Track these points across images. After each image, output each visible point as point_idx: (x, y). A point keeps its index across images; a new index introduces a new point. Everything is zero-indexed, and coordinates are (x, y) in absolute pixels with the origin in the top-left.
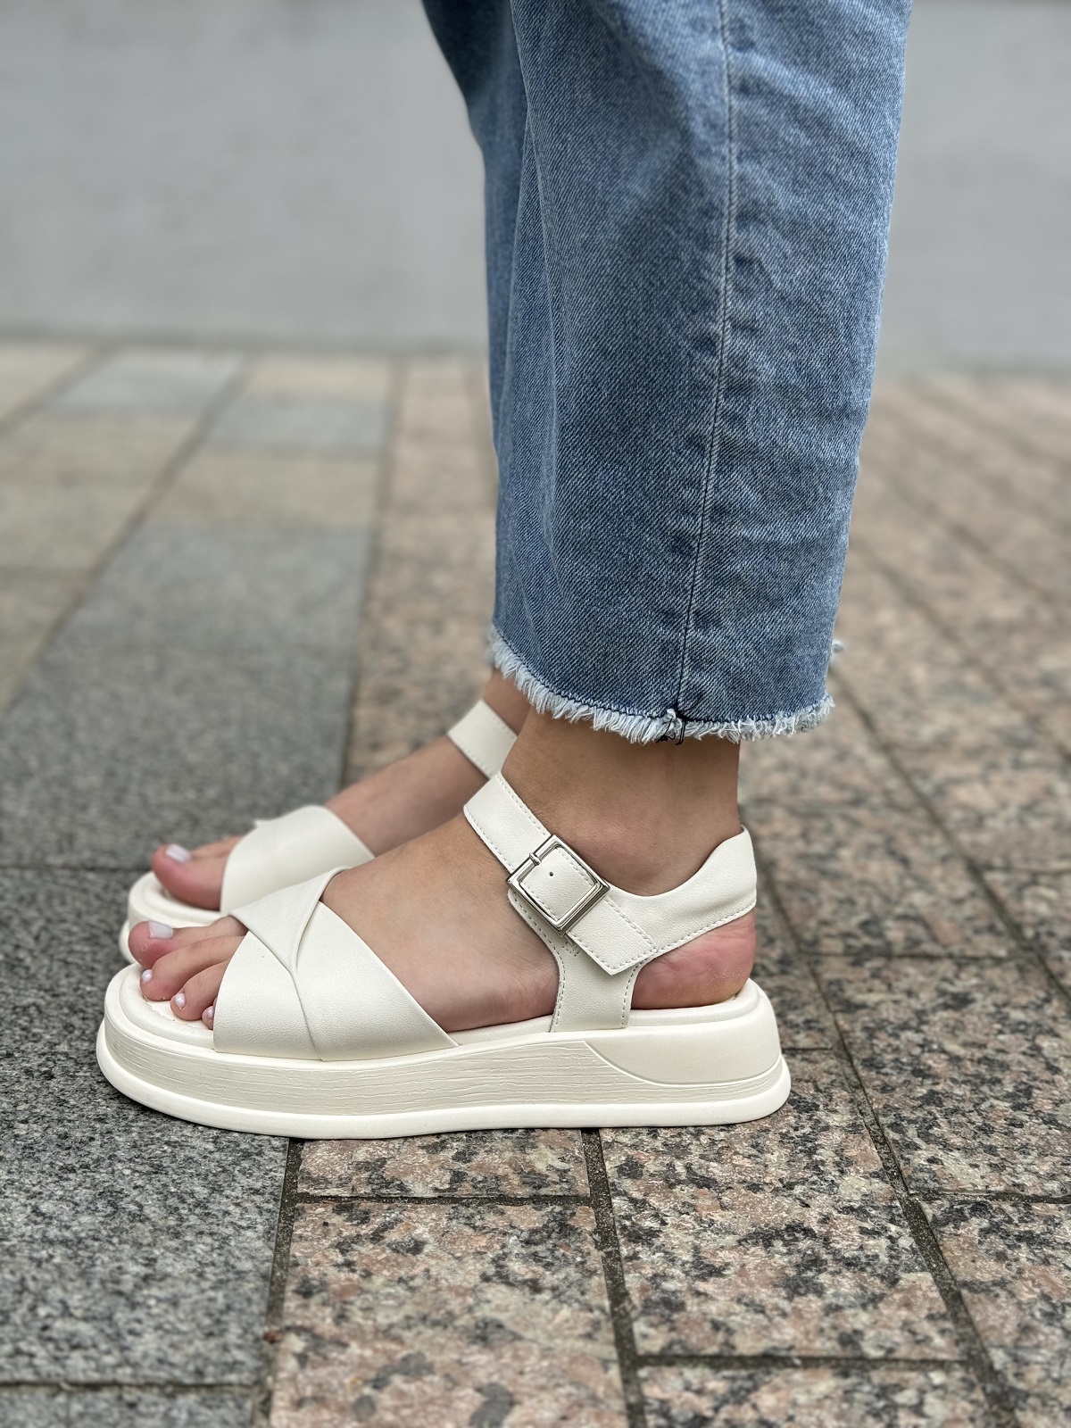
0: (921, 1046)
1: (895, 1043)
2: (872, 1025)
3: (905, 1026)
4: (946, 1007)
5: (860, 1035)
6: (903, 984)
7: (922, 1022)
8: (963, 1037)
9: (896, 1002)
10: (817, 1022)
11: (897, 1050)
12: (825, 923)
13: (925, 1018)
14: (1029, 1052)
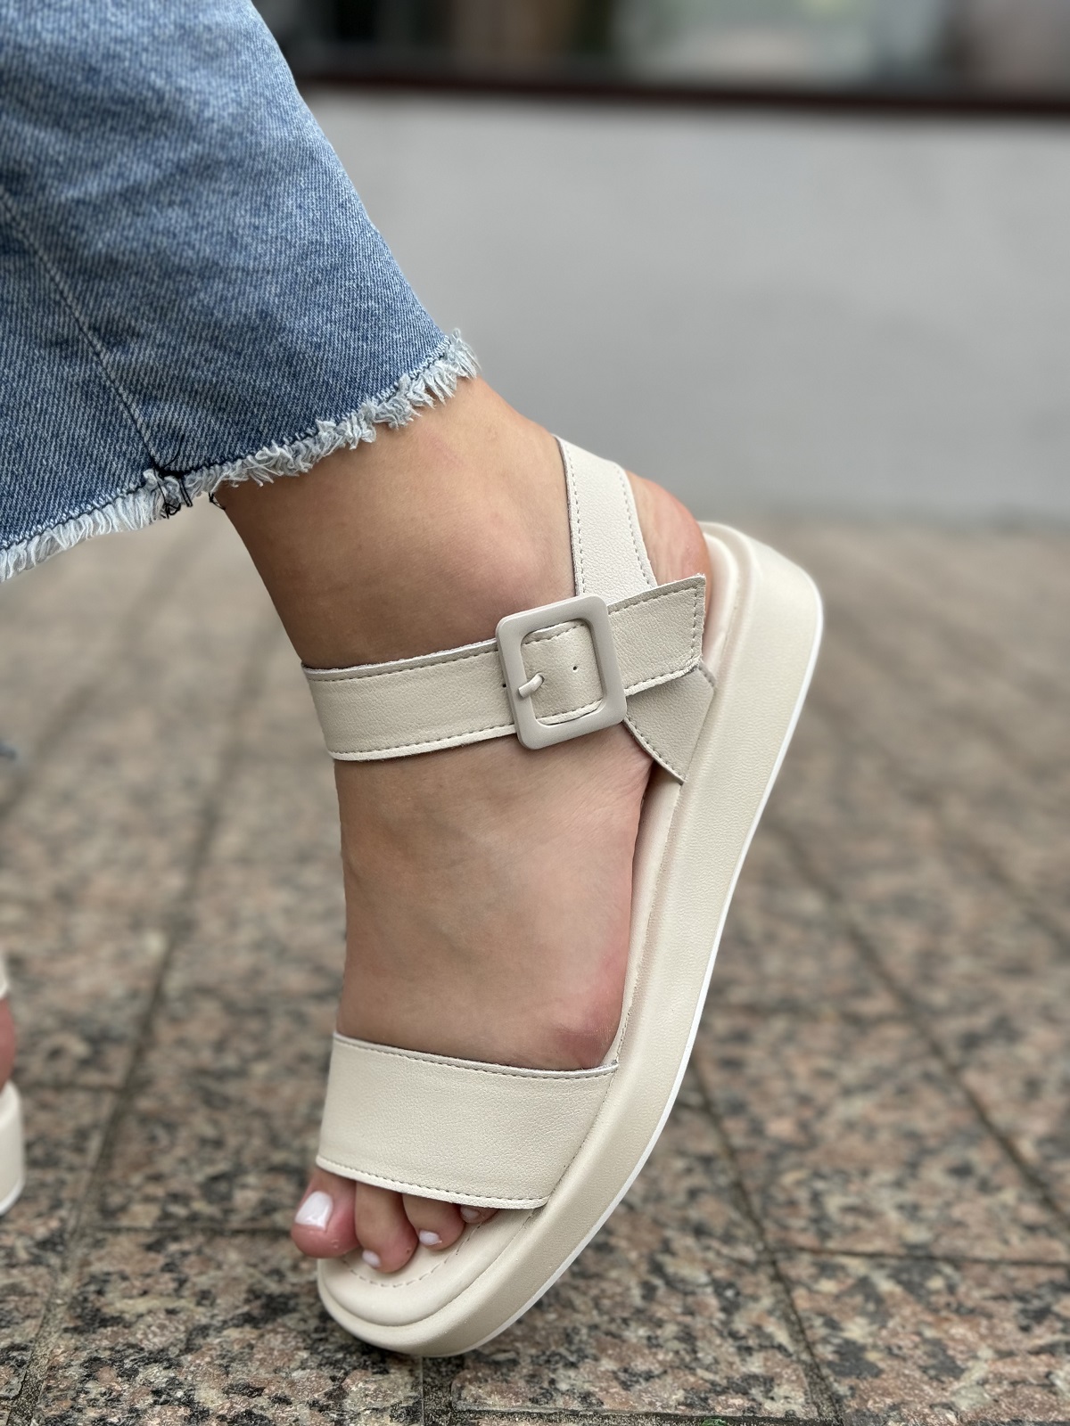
0: (157, 1393)
1: (121, 1386)
2: (105, 1355)
3: (156, 1357)
4: (248, 1319)
5: (75, 1372)
6: (203, 1282)
7: (188, 1349)
8: (240, 1375)
9: (171, 1312)
10: (25, 1349)
11: (113, 1400)
12: (157, 1178)
13: (199, 1341)
14: (323, 1401)
